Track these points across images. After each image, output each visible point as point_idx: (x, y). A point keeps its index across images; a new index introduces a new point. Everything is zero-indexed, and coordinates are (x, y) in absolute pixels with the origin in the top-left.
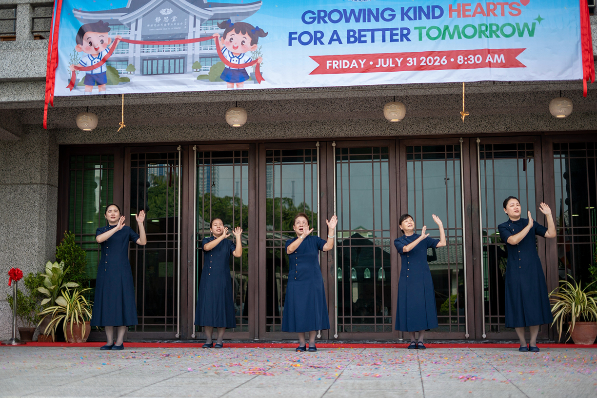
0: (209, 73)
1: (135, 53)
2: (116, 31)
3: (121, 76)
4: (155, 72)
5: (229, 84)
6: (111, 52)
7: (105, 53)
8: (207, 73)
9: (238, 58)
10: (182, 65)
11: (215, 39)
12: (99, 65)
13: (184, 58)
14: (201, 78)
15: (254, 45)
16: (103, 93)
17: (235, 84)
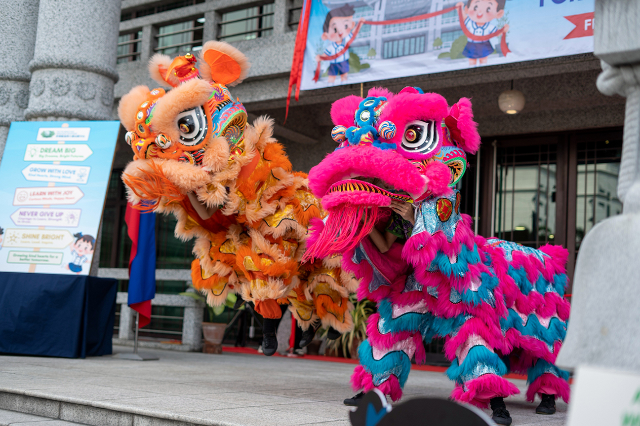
0: (451, 50)
1: (376, 35)
2: (360, 14)
3: (362, 62)
4: (395, 54)
5: (472, 61)
6: (353, 38)
7: (348, 39)
8: (448, 50)
9: (482, 28)
10: (422, 43)
11: (457, 10)
12: (342, 52)
13: (424, 35)
14: (442, 56)
15: (501, 11)
16: (345, 82)
17: (478, 60)
